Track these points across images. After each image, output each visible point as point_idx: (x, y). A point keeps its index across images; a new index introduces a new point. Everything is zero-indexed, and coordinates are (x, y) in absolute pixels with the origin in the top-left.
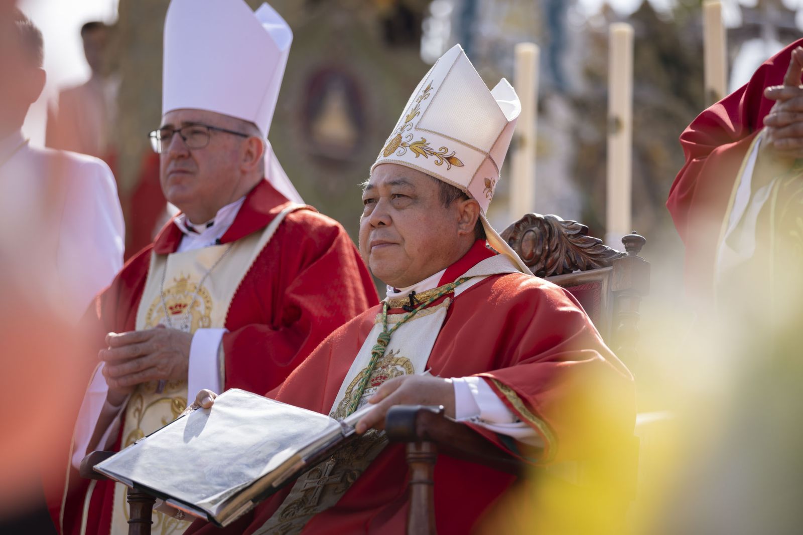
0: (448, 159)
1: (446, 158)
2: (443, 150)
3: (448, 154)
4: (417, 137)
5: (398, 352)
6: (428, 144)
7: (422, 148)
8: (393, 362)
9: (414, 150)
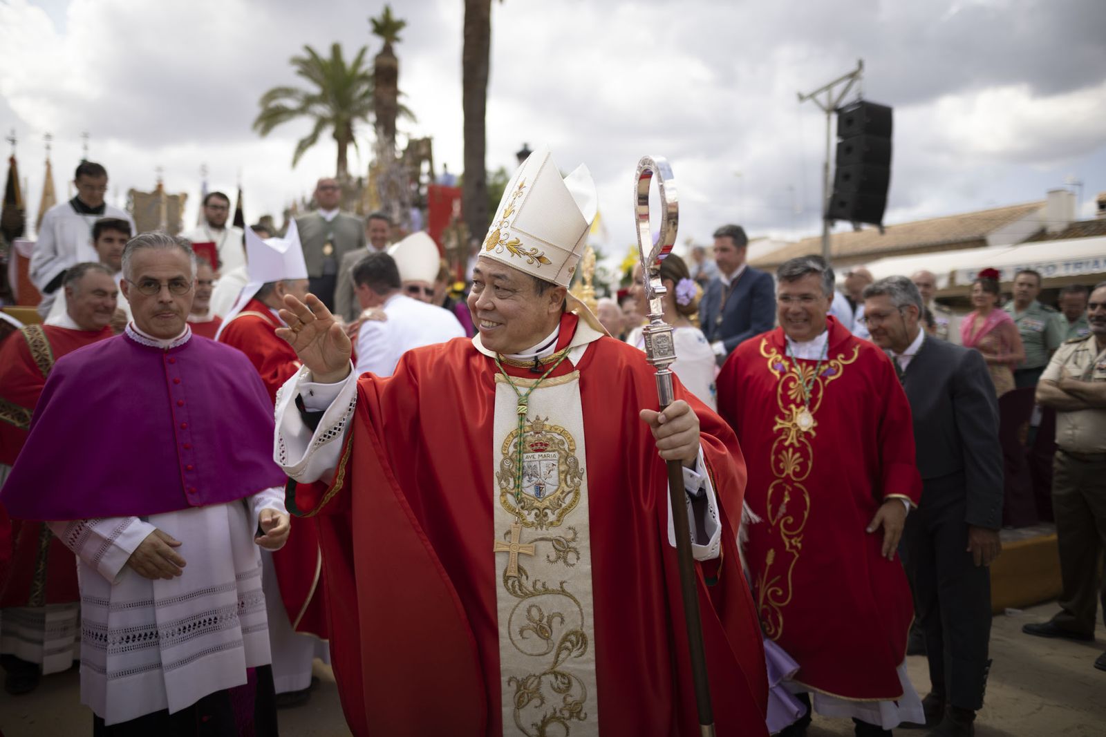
0: (538, 258)
1: (537, 258)
2: (534, 251)
3: (537, 255)
4: (512, 239)
5: (547, 419)
6: (522, 244)
7: (515, 248)
8: (548, 429)
9: (509, 249)
